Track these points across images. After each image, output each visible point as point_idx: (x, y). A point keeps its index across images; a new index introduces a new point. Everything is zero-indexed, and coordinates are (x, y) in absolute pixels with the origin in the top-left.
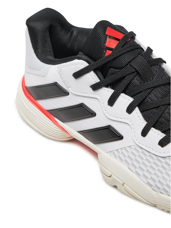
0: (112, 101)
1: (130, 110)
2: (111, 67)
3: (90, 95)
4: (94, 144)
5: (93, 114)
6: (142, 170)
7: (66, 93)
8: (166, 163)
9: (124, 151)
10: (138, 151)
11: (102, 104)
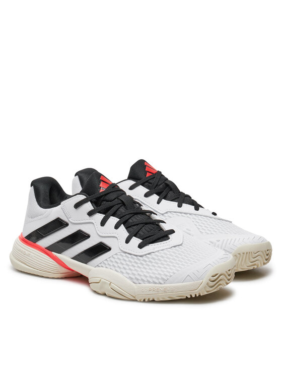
0: (103, 223)
1: (117, 227)
2: (103, 201)
3: (87, 221)
4: (86, 263)
5: (88, 236)
7: (66, 225)
8: (144, 260)
9: (112, 259)
10: (122, 256)
11: (96, 226)
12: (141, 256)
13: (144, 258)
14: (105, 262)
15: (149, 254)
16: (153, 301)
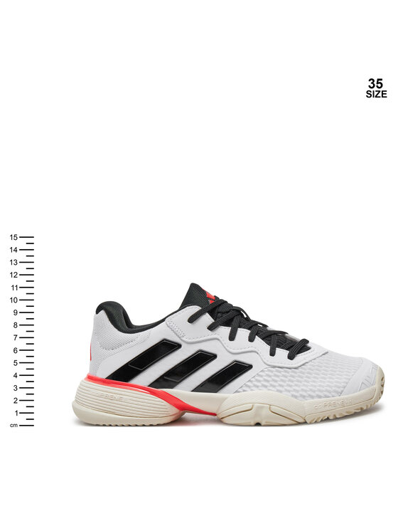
0: (232, 337)
1: (251, 339)
2: (218, 313)
3: (209, 337)
4: (216, 392)
5: (214, 356)
6: (268, 381)
7: (178, 346)
8: (301, 372)
9: (257, 378)
10: (272, 372)
11: (223, 342)
12: (295, 368)
13: (300, 369)
14: (249, 384)
15: (303, 365)
16: (328, 419)
